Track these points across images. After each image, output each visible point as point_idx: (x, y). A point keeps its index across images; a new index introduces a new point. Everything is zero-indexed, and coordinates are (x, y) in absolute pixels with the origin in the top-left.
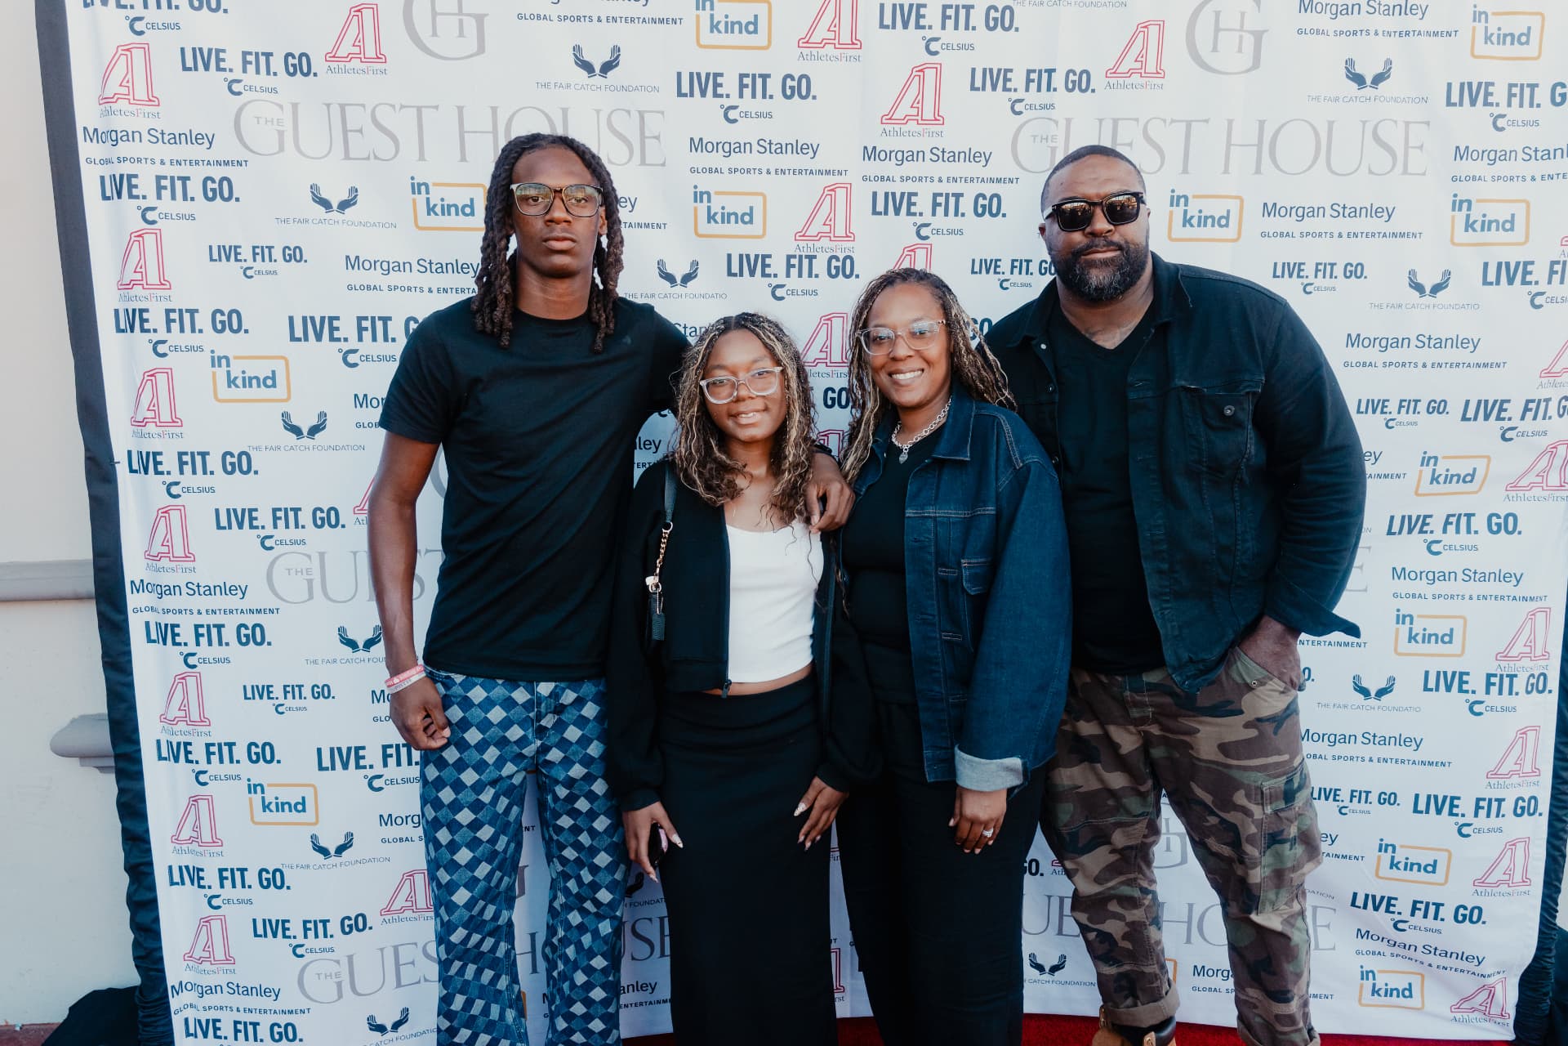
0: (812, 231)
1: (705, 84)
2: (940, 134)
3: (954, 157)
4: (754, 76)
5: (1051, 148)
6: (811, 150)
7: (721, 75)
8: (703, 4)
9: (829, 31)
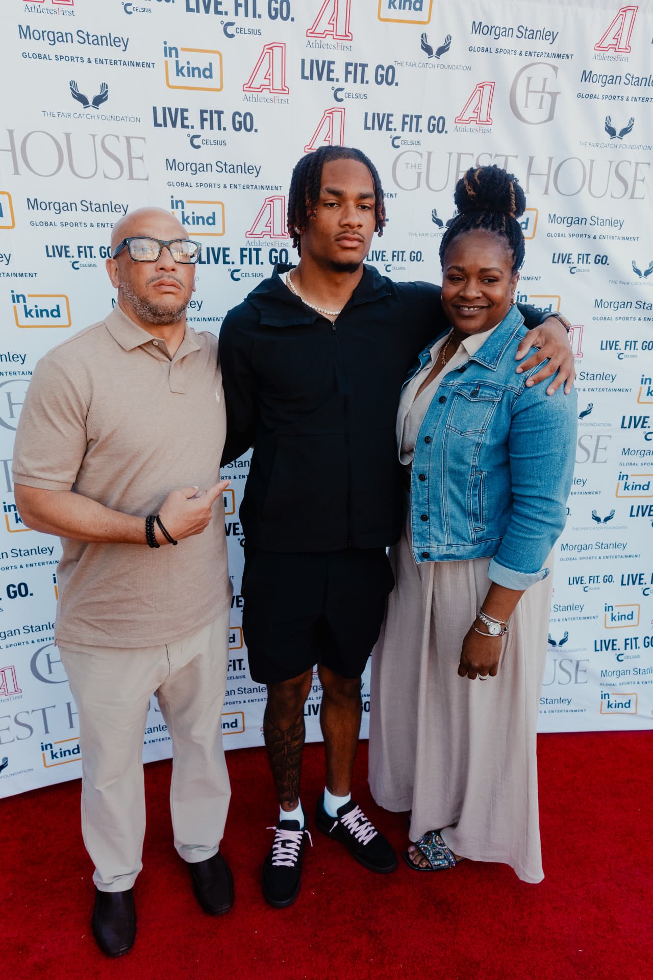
0: (258, 231)
1: (175, 117)
4: (211, 112)
5: (418, 173)
6: (255, 170)
7: (186, 110)
8: (169, 51)
9: (265, 78)
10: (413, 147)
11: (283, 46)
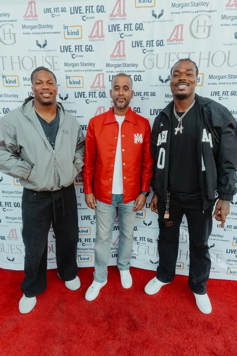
0: (95, 86)
1: (67, 49)
2: (125, 59)
3: (129, 65)
4: (78, 46)
5: (153, 62)
6: (93, 65)
7: (71, 46)
8: (65, 27)
9: (96, 33)
10: (151, 53)
11: (102, 21)
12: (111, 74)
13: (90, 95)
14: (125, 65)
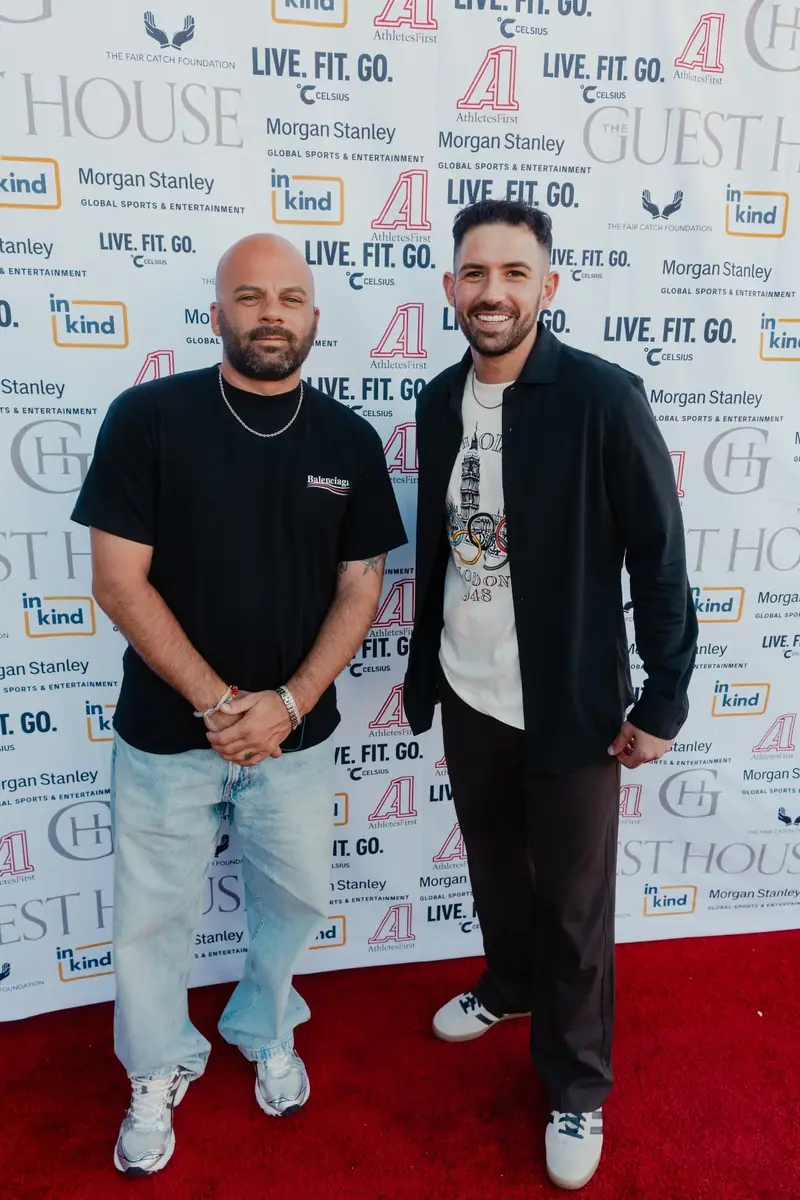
0: (389, 220)
1: (281, 62)
2: (515, 120)
3: (529, 144)
4: (330, 55)
5: (622, 137)
6: (387, 135)
7: (297, 52)
9: (405, 8)
10: (614, 102)
12: (458, 175)
13: (367, 255)
14: (515, 142)
